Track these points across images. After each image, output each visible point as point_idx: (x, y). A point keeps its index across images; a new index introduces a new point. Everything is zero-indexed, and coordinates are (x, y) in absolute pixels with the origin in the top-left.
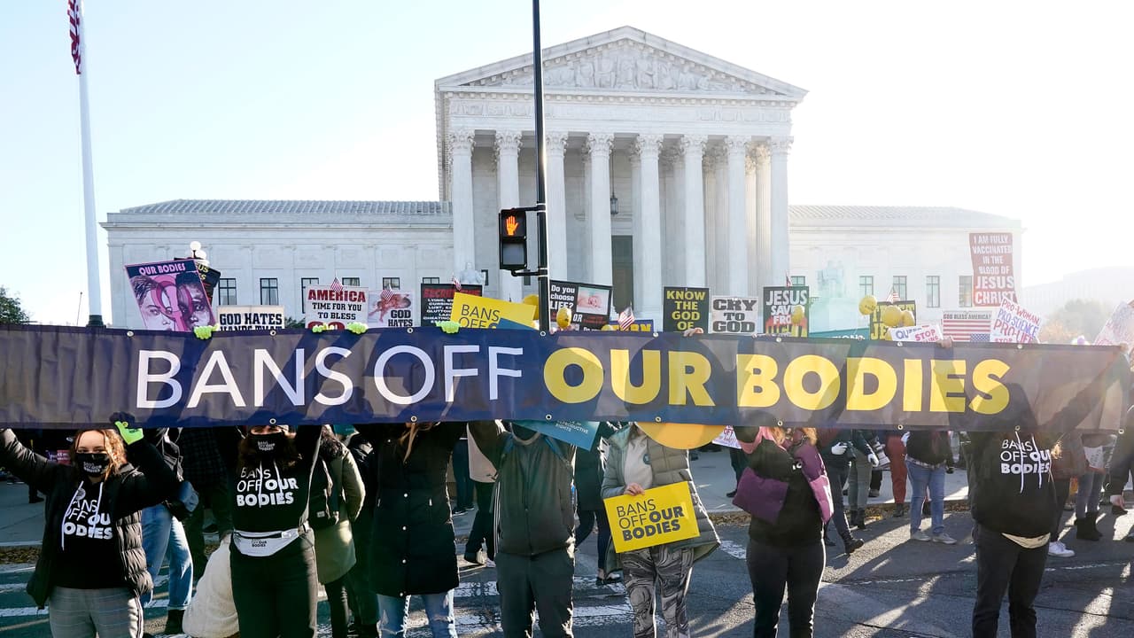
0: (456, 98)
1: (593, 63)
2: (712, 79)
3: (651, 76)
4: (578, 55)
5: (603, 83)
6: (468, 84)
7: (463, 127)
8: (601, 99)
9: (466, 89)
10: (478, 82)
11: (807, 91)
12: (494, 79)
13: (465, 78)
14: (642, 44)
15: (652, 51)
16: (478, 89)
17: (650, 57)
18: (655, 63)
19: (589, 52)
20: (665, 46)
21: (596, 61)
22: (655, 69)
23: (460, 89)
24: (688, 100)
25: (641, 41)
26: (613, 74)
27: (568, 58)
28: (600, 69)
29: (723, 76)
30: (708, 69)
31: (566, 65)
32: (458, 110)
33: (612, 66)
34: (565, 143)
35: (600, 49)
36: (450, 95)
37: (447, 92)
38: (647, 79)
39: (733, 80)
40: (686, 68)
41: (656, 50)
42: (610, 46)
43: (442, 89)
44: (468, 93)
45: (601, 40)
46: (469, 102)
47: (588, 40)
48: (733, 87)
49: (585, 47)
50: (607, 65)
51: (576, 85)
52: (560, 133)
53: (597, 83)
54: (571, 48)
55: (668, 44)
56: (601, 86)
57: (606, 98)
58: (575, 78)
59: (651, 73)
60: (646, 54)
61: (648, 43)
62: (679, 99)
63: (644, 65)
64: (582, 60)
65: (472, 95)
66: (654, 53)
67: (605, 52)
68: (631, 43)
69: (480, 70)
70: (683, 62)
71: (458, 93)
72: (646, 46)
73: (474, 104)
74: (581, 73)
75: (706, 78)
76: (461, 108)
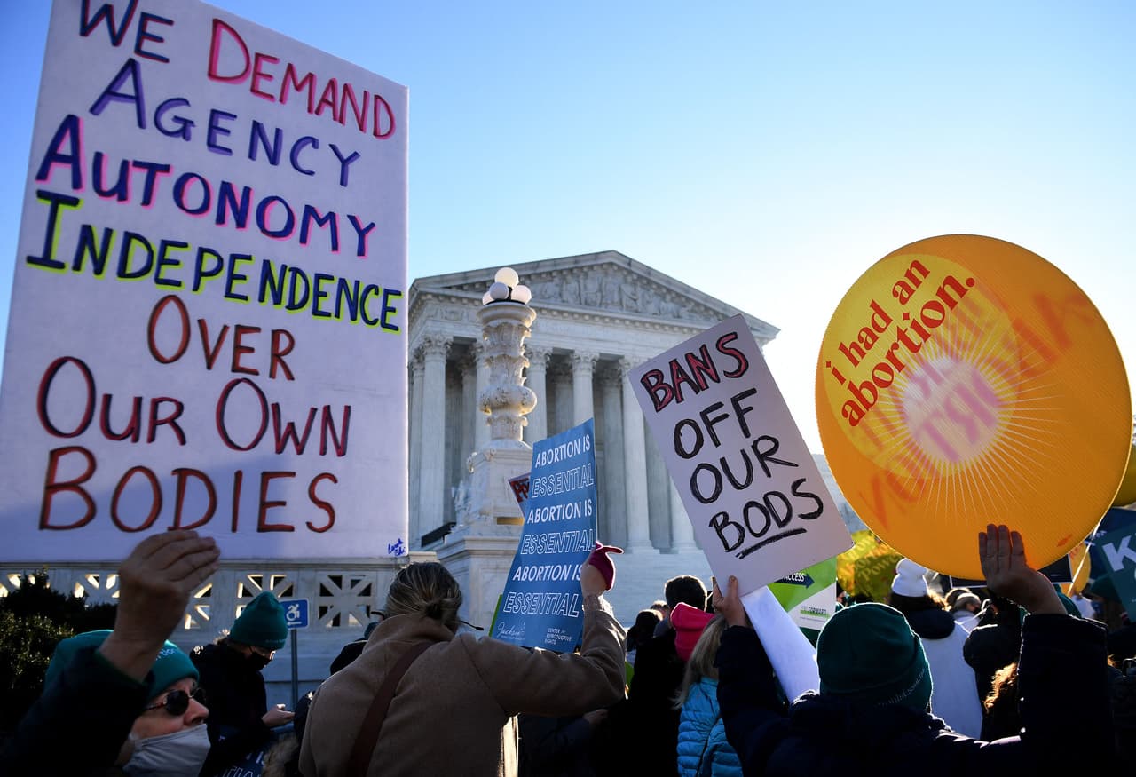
0: (435, 301)
1: (578, 282)
2: (692, 311)
3: (635, 300)
4: (565, 273)
5: (589, 301)
6: (450, 288)
7: (441, 332)
8: (587, 317)
9: (448, 292)
10: (460, 287)
11: (779, 330)
12: (477, 286)
13: (447, 281)
14: (626, 269)
15: (635, 277)
16: (461, 294)
17: (634, 283)
18: (639, 289)
19: (575, 271)
20: (649, 274)
21: (582, 281)
22: (639, 294)
23: (441, 292)
24: (672, 327)
25: (626, 266)
26: (599, 294)
27: (554, 274)
28: (585, 287)
29: (702, 309)
30: (688, 300)
31: (552, 281)
32: (436, 313)
33: (597, 286)
34: (549, 358)
35: (585, 269)
36: (430, 296)
37: (426, 294)
38: (631, 303)
39: (712, 313)
40: (668, 297)
41: (640, 277)
42: (595, 268)
43: (421, 289)
44: (448, 297)
45: (588, 260)
46: (449, 307)
47: (576, 259)
48: (712, 319)
49: (571, 266)
50: (592, 286)
51: (563, 301)
52: (544, 348)
53: (583, 301)
54: (559, 264)
55: (652, 272)
56: (586, 303)
57: (593, 317)
58: (561, 295)
59: (635, 298)
60: (629, 279)
61: (633, 269)
62: (662, 326)
63: (628, 290)
64: (569, 277)
65: (453, 300)
66: (637, 280)
67: (590, 273)
68: (616, 268)
69: (465, 275)
70: (664, 291)
71: (436, 296)
72: (630, 272)
73: (454, 309)
74: (566, 290)
75: (687, 309)
76: (439, 311)
